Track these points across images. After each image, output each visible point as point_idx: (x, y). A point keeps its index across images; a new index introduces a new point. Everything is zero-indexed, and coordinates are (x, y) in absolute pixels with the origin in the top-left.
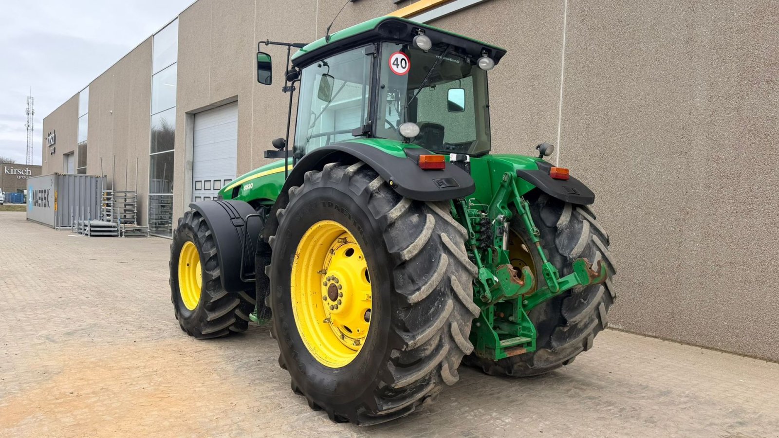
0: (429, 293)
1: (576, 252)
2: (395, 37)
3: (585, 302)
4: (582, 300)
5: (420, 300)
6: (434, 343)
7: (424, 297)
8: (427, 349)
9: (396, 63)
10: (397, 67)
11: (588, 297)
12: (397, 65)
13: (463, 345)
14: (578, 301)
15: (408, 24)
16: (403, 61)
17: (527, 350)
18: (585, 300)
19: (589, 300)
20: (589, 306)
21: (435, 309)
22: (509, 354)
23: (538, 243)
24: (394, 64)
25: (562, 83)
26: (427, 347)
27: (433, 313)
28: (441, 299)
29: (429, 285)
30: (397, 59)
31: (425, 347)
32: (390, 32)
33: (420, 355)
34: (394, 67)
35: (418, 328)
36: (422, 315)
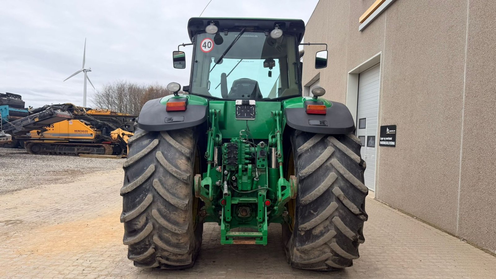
0: (133, 188)
1: (307, 172)
2: (202, 29)
3: (315, 213)
4: (312, 211)
5: (126, 192)
6: (143, 222)
7: (130, 190)
8: (137, 224)
9: (204, 45)
10: (205, 48)
11: (319, 209)
12: (205, 46)
13: (168, 227)
14: (308, 211)
15: (203, 20)
16: (209, 43)
17: (256, 243)
18: (315, 211)
19: (319, 212)
20: (318, 217)
21: (140, 199)
22: (235, 242)
23: (281, 163)
24: (203, 46)
25: (467, 29)
26: (137, 223)
27: (138, 201)
28: (146, 193)
29: (134, 183)
30: (205, 43)
31: (136, 223)
32: (198, 27)
33: (134, 227)
34: (203, 48)
35: (129, 210)
36: (131, 202)
